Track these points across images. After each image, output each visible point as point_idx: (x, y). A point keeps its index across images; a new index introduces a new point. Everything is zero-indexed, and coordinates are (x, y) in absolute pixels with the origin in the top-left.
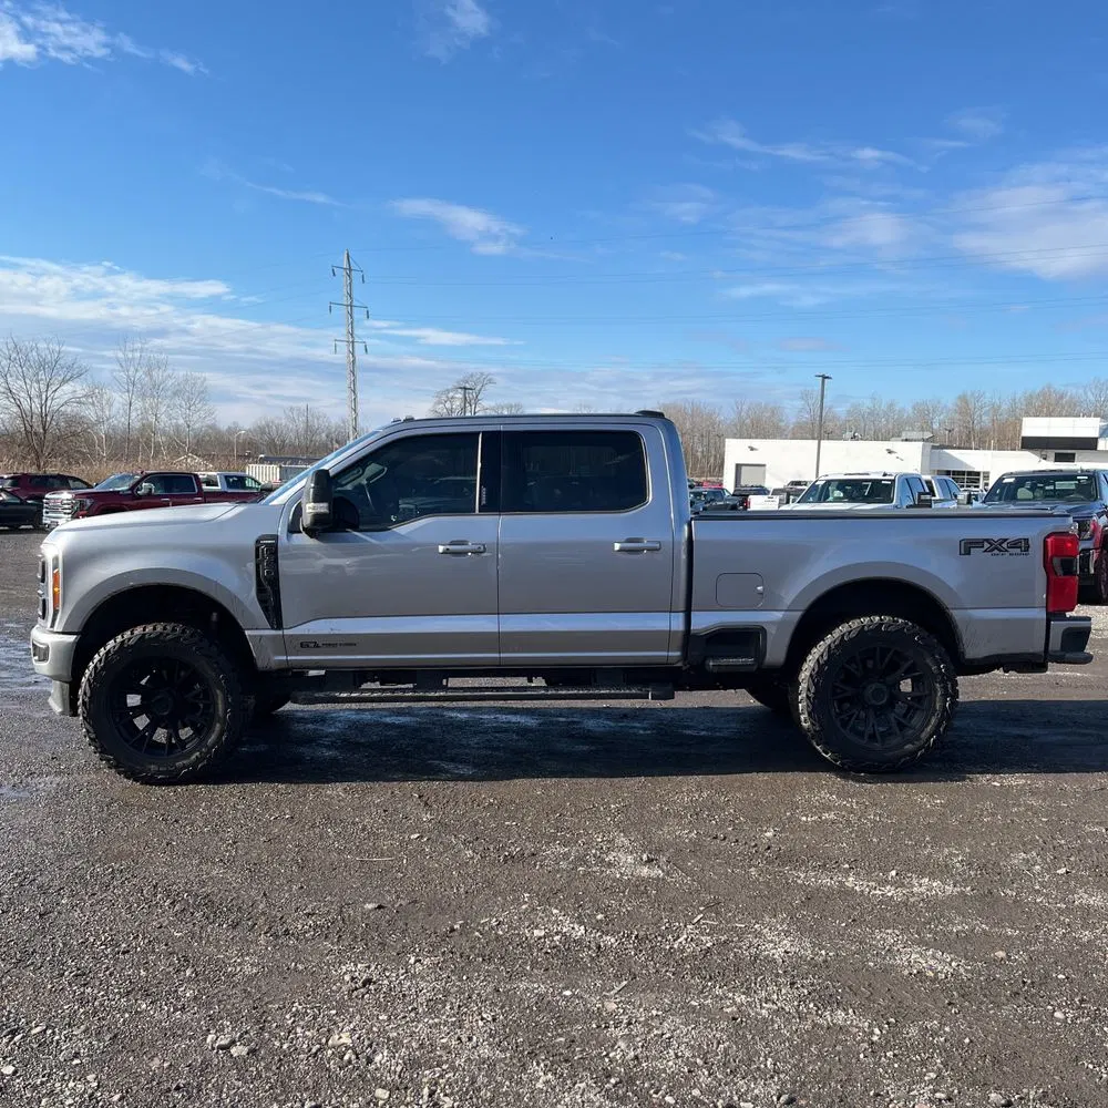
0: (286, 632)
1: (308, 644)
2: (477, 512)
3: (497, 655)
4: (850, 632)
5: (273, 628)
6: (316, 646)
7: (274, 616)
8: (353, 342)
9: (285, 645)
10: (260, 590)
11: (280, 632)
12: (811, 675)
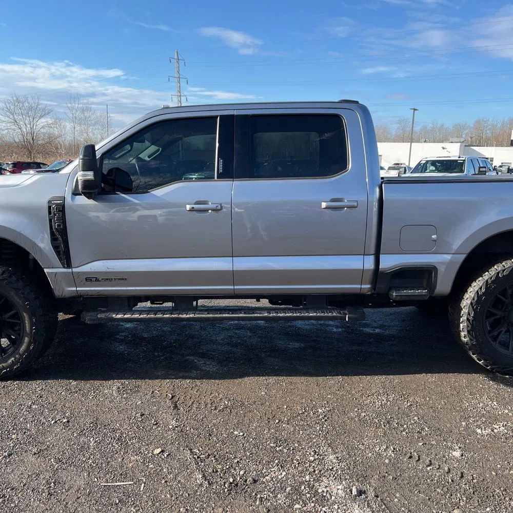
0: (74, 270)
1: (91, 279)
2: (216, 178)
3: (232, 287)
4: (504, 271)
5: (64, 267)
6: (97, 280)
7: (65, 258)
8: (180, 96)
9: (75, 279)
10: (54, 239)
11: (70, 270)
12: (471, 303)
